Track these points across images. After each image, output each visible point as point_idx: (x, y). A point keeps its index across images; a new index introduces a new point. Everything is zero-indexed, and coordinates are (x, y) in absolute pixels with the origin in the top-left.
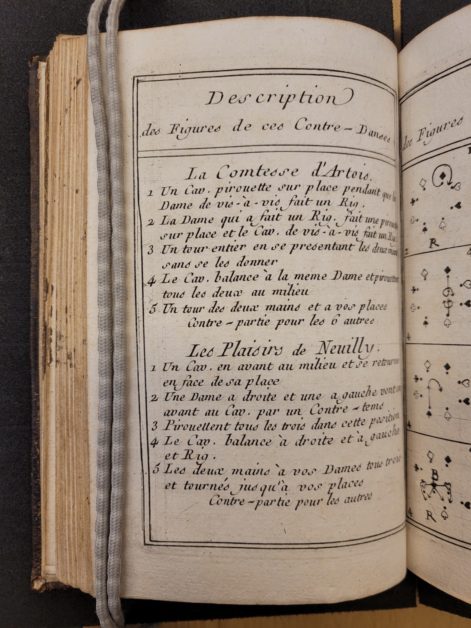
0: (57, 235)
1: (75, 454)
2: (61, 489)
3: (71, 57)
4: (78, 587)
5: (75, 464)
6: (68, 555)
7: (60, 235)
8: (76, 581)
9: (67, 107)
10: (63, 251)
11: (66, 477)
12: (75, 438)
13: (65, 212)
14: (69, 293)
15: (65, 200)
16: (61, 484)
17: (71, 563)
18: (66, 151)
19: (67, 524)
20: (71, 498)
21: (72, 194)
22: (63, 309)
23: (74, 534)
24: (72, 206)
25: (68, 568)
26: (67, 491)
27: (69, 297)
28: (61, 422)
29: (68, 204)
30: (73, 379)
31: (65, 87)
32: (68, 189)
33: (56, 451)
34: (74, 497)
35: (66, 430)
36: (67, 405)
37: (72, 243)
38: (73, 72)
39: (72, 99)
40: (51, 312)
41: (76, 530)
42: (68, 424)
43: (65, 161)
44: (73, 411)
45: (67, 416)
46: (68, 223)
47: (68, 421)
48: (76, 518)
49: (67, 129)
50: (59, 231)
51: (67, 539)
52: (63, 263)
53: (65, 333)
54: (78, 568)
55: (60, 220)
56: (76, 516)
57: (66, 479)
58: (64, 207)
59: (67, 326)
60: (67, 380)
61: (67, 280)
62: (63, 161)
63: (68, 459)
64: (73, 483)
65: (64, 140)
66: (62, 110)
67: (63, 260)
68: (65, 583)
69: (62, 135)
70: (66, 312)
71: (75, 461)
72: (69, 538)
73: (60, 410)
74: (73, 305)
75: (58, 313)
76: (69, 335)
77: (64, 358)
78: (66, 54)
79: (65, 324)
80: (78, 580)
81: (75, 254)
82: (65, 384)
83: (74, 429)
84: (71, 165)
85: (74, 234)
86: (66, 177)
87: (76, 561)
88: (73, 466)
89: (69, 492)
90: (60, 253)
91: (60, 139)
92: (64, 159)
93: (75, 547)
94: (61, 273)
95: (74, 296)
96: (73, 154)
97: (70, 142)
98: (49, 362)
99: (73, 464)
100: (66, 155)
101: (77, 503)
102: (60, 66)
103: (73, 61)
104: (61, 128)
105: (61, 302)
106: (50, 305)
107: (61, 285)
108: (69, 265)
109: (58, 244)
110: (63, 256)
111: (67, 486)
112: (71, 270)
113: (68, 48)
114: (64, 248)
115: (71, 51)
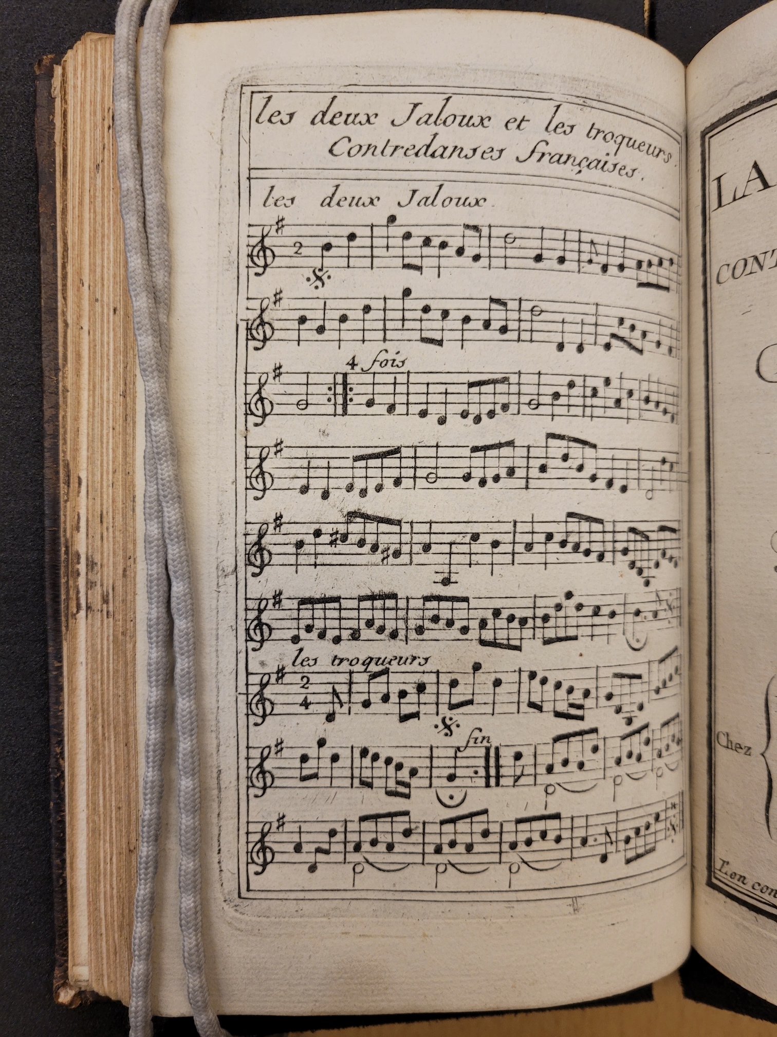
0: (87, 387)
1: (113, 768)
2: (94, 831)
3: (104, 72)
4: (119, 998)
5: (113, 786)
6: (104, 944)
7: (91, 387)
8: (116, 988)
9: (99, 161)
10: (96, 415)
11: (101, 809)
12: (113, 740)
13: (97, 347)
14: (105, 490)
15: (97, 326)
16: (94, 822)
17: (108, 957)
18: (99, 240)
19: (102, 890)
20: (108, 845)
21: (108, 315)
22: (96, 517)
23: (112, 907)
24: (108, 337)
25: (105, 966)
26: (102, 832)
27: (105, 497)
28: (93, 715)
29: (102, 333)
30: (111, 638)
31: (95, 125)
32: (102, 307)
33: (88, 765)
34: (111, 843)
35: (100, 727)
36: (102, 684)
37: (108, 402)
38: (106, 98)
39: (106, 146)
40: (78, 523)
41: (115, 901)
42: (103, 716)
43: (97, 257)
44: (111, 693)
45: (103, 703)
46: (102, 367)
47: (103, 711)
48: (114, 879)
49: (99, 200)
50: (89, 380)
51: (103, 916)
52: (96, 436)
53: (99, 559)
54: (118, 965)
55: (92, 361)
56: (115, 876)
57: (101, 812)
58: (97, 339)
59: (102, 546)
60: (102, 639)
61: (102, 466)
62: (94, 257)
63: (104, 777)
64: (111, 818)
65: (95, 219)
66: (92, 166)
67: (96, 431)
68: (101, 993)
69: (92, 211)
70: (101, 522)
71: (113, 780)
72: (106, 915)
73: (92, 692)
74: (111, 510)
75: (90, 523)
76: (105, 561)
77: (97, 602)
78: (96, 67)
79: (100, 542)
80: (118, 985)
81: (113, 420)
82: (99, 647)
83: (112, 726)
84: (105, 264)
85: (111, 387)
86: (100, 285)
87: (115, 953)
88: (111, 790)
89: (105, 833)
90: (91, 420)
91: (90, 219)
92: (95, 252)
93: (113, 930)
94: (93, 454)
95: (113, 493)
96: (108, 245)
97: (103, 224)
98: (75, 611)
99: (110, 785)
100: (99, 246)
101: (117, 853)
102: (88, 88)
103: (107, 79)
104: (90, 198)
105: (94, 504)
106: (76, 510)
107: (93, 475)
108: (105, 441)
109: (89, 404)
110: (96, 425)
111: (102, 825)
112: (107, 449)
113: (99, 54)
114: (98, 410)
115: (104, 61)
